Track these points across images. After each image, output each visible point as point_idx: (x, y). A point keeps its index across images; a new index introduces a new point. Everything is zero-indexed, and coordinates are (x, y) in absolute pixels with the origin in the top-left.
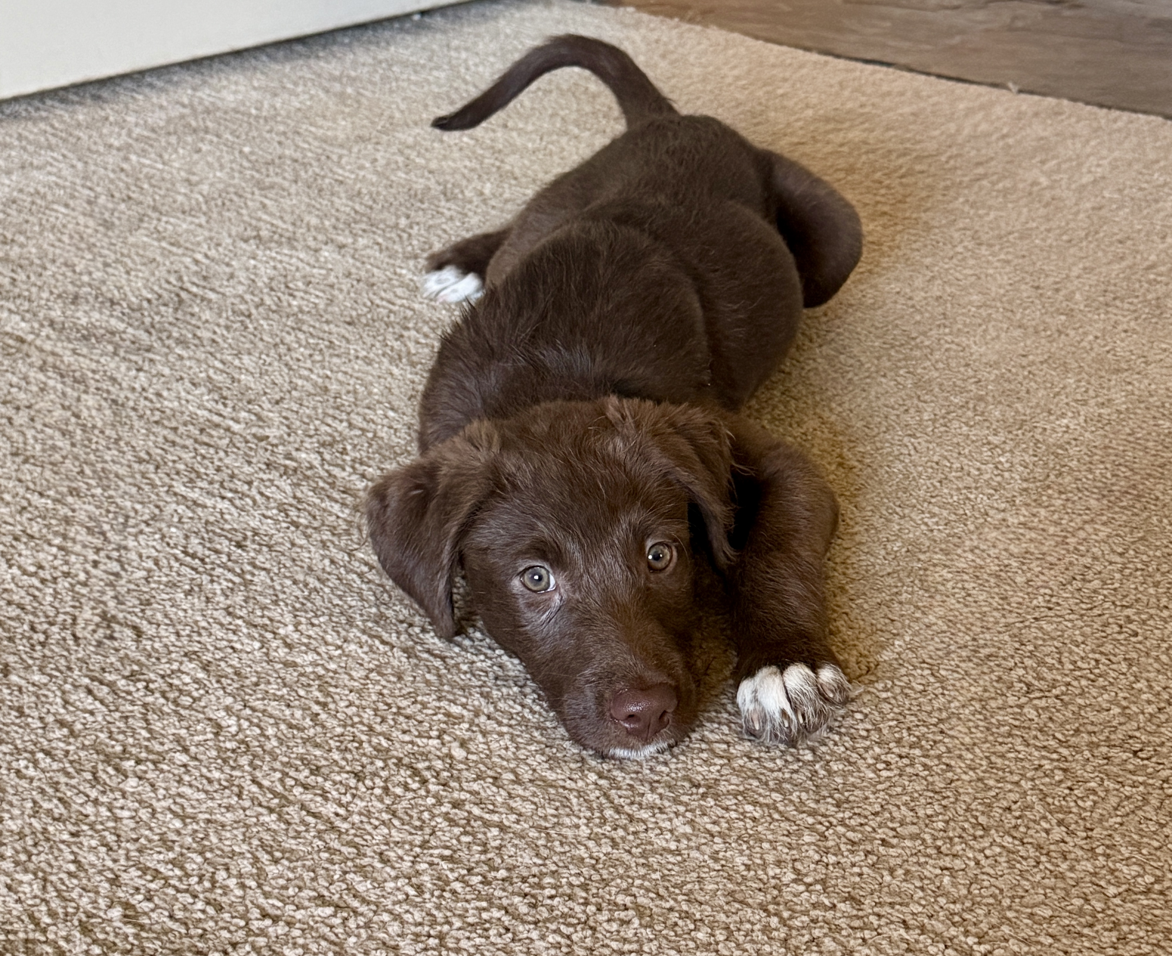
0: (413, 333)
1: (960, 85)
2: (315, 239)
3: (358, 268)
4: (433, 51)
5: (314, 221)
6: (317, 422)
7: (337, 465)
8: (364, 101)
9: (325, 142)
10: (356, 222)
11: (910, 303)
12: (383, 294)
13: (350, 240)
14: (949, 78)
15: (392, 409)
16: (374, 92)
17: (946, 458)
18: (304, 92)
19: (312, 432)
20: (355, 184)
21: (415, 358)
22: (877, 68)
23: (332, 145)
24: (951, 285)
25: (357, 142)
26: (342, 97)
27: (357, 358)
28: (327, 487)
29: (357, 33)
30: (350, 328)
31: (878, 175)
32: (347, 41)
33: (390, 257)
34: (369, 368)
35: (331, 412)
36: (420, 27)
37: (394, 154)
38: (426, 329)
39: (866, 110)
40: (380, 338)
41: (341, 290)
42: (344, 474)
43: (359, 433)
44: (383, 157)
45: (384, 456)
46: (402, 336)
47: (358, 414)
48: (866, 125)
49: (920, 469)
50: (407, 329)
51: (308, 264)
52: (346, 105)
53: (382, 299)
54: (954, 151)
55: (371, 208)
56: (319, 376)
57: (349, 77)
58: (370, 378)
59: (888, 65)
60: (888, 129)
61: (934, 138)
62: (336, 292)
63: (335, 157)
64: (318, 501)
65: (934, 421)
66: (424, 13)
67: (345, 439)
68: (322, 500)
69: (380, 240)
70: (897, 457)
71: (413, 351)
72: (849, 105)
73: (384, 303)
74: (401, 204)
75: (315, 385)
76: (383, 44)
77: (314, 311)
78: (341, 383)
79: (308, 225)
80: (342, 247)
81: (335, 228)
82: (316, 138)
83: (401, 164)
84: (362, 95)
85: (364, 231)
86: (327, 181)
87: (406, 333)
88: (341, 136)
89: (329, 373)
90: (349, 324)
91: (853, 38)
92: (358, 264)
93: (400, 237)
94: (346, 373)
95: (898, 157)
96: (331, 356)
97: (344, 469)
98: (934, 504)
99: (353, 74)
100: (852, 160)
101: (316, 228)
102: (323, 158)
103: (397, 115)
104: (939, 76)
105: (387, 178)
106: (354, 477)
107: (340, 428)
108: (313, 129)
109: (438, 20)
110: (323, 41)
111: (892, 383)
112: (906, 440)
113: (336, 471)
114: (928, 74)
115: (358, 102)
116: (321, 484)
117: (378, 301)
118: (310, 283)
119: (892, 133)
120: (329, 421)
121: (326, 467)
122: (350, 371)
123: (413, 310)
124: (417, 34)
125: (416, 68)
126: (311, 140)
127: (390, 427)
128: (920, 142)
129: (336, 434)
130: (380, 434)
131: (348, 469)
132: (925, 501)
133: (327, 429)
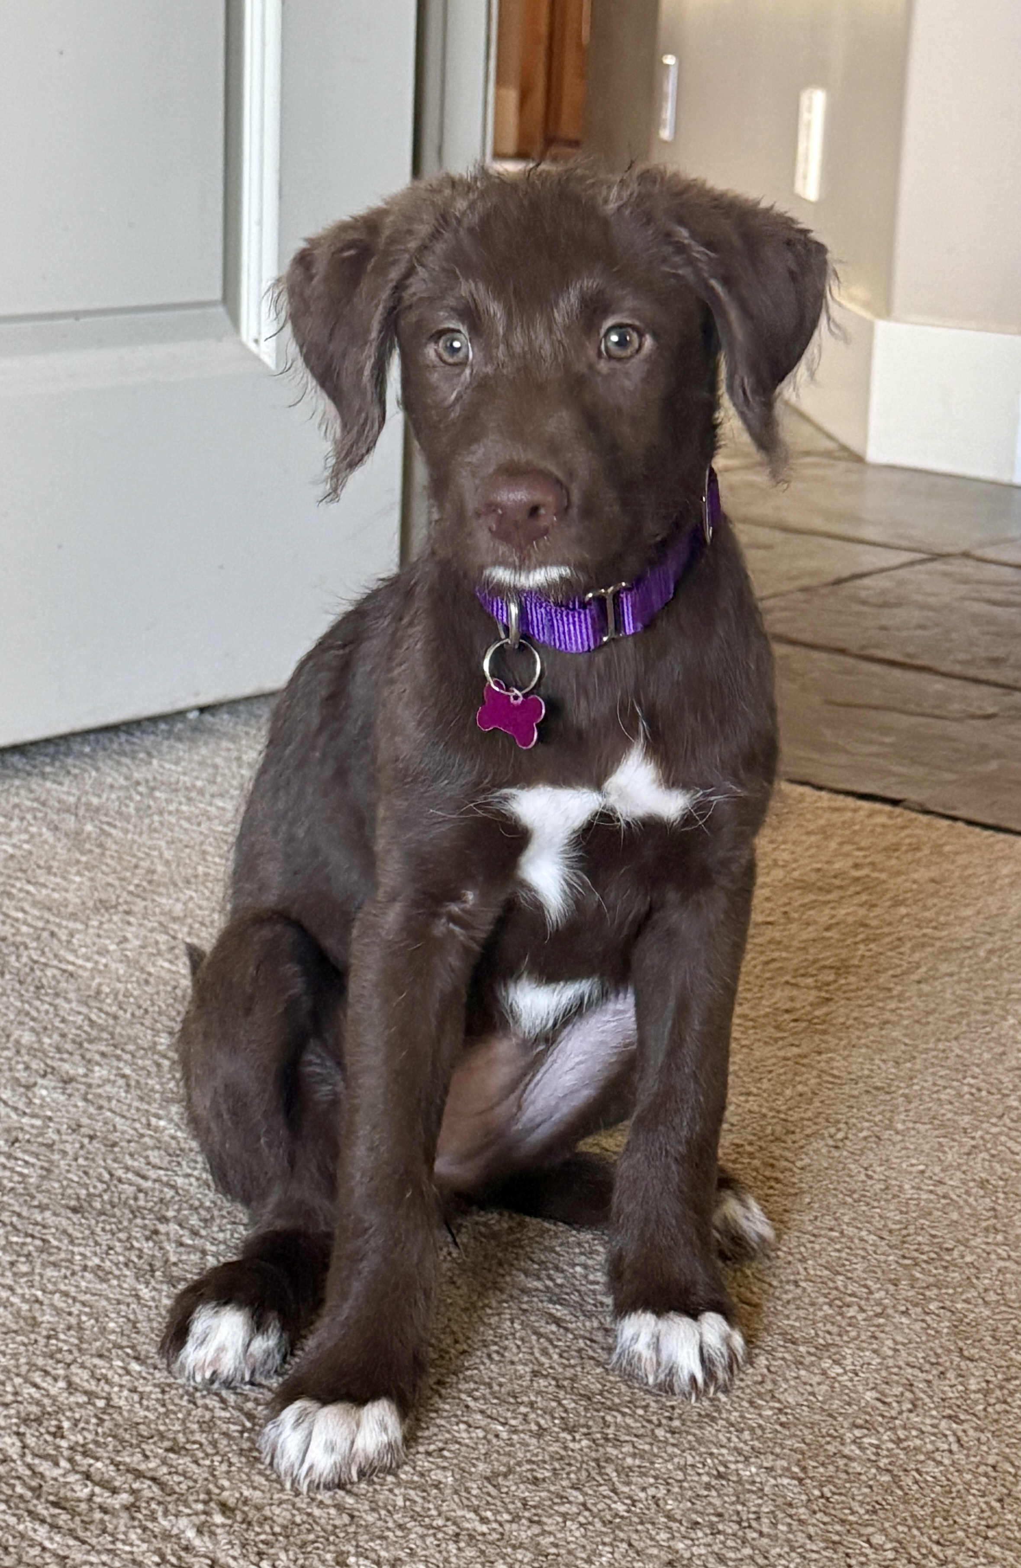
0: (173, 1227)
1: (1002, 836)
2: (27, 1068)
3: (90, 1117)
4: (216, 767)
5: (27, 1038)
6: (18, 1381)
7: (46, 1457)
8: (109, 843)
9: (50, 909)
10: (91, 1042)
11: (940, 1190)
12: (130, 1162)
13: (81, 1071)
14: (986, 826)
15: (137, 1359)
16: (126, 831)
17: (1007, 1458)
18: (20, 831)
19: (9, 1398)
20: (93, 978)
21: (176, 1272)
22: (878, 806)
23: (58, 915)
24: (1001, 1161)
25: (96, 910)
26: (77, 838)
27: (85, 1268)
28: (29, 1494)
29: (103, 738)
30: (75, 1218)
31: (882, 979)
32: (87, 749)
33: (141, 1099)
34: (105, 1286)
35: (40, 1362)
36: (196, 728)
37: (152, 930)
38: (194, 1221)
39: (864, 872)
40: (123, 1236)
41: (64, 1153)
42: (57, 1472)
43: (82, 1399)
44: (137, 937)
45: (122, 1441)
46: (156, 1232)
47: (83, 1366)
48: (864, 897)
49: (968, 1477)
50: (164, 1219)
51: (15, 1109)
52: (83, 853)
53: (127, 1169)
54: (997, 941)
55: (115, 1017)
56: (24, 1299)
57: (88, 805)
58: (104, 1303)
59: (895, 802)
60: (897, 903)
61: (966, 918)
62: (56, 1157)
63: (63, 935)
64: (12, 1521)
65: (986, 1393)
66: (202, 710)
67: (60, 1410)
68: (19, 1518)
69: (127, 1071)
70: (929, 1456)
71: (173, 1259)
72: (839, 865)
73: (130, 1175)
74: (160, 1013)
75: (17, 1315)
76: (142, 755)
77: (20, 1189)
78: (58, 1312)
79: (17, 1042)
80: (67, 1081)
81: (59, 1050)
82: (35, 904)
83: (163, 947)
84: (109, 835)
85: (103, 1055)
86: (49, 972)
87: (162, 1228)
88: (73, 898)
89: (39, 1294)
90: (75, 1210)
91: (842, 759)
92: (92, 1110)
93: (159, 1065)
94: (66, 1294)
95: (913, 950)
96: (44, 1265)
97: (57, 1464)
99: (95, 801)
100: (844, 953)
101: (30, 1049)
102: (45, 935)
103: (160, 868)
104: (970, 823)
105: (142, 970)
106: (72, 1478)
107: (53, 1391)
108: (31, 888)
109: (224, 720)
110: (51, 749)
111: (918, 1326)
112: (944, 1424)
113: (44, 1467)
114: (954, 819)
115: (101, 845)
116: (19, 1489)
117: (120, 1173)
118: (17, 1140)
119: (903, 910)
120: (37, 1378)
121: (29, 1459)
122: (73, 1291)
123: (173, 1187)
124: (193, 740)
125: (190, 793)
126: (27, 907)
127: (134, 1390)
128: (946, 924)
129: (46, 1401)
130: (116, 1401)
131: (64, 1463)
133: (33, 1390)
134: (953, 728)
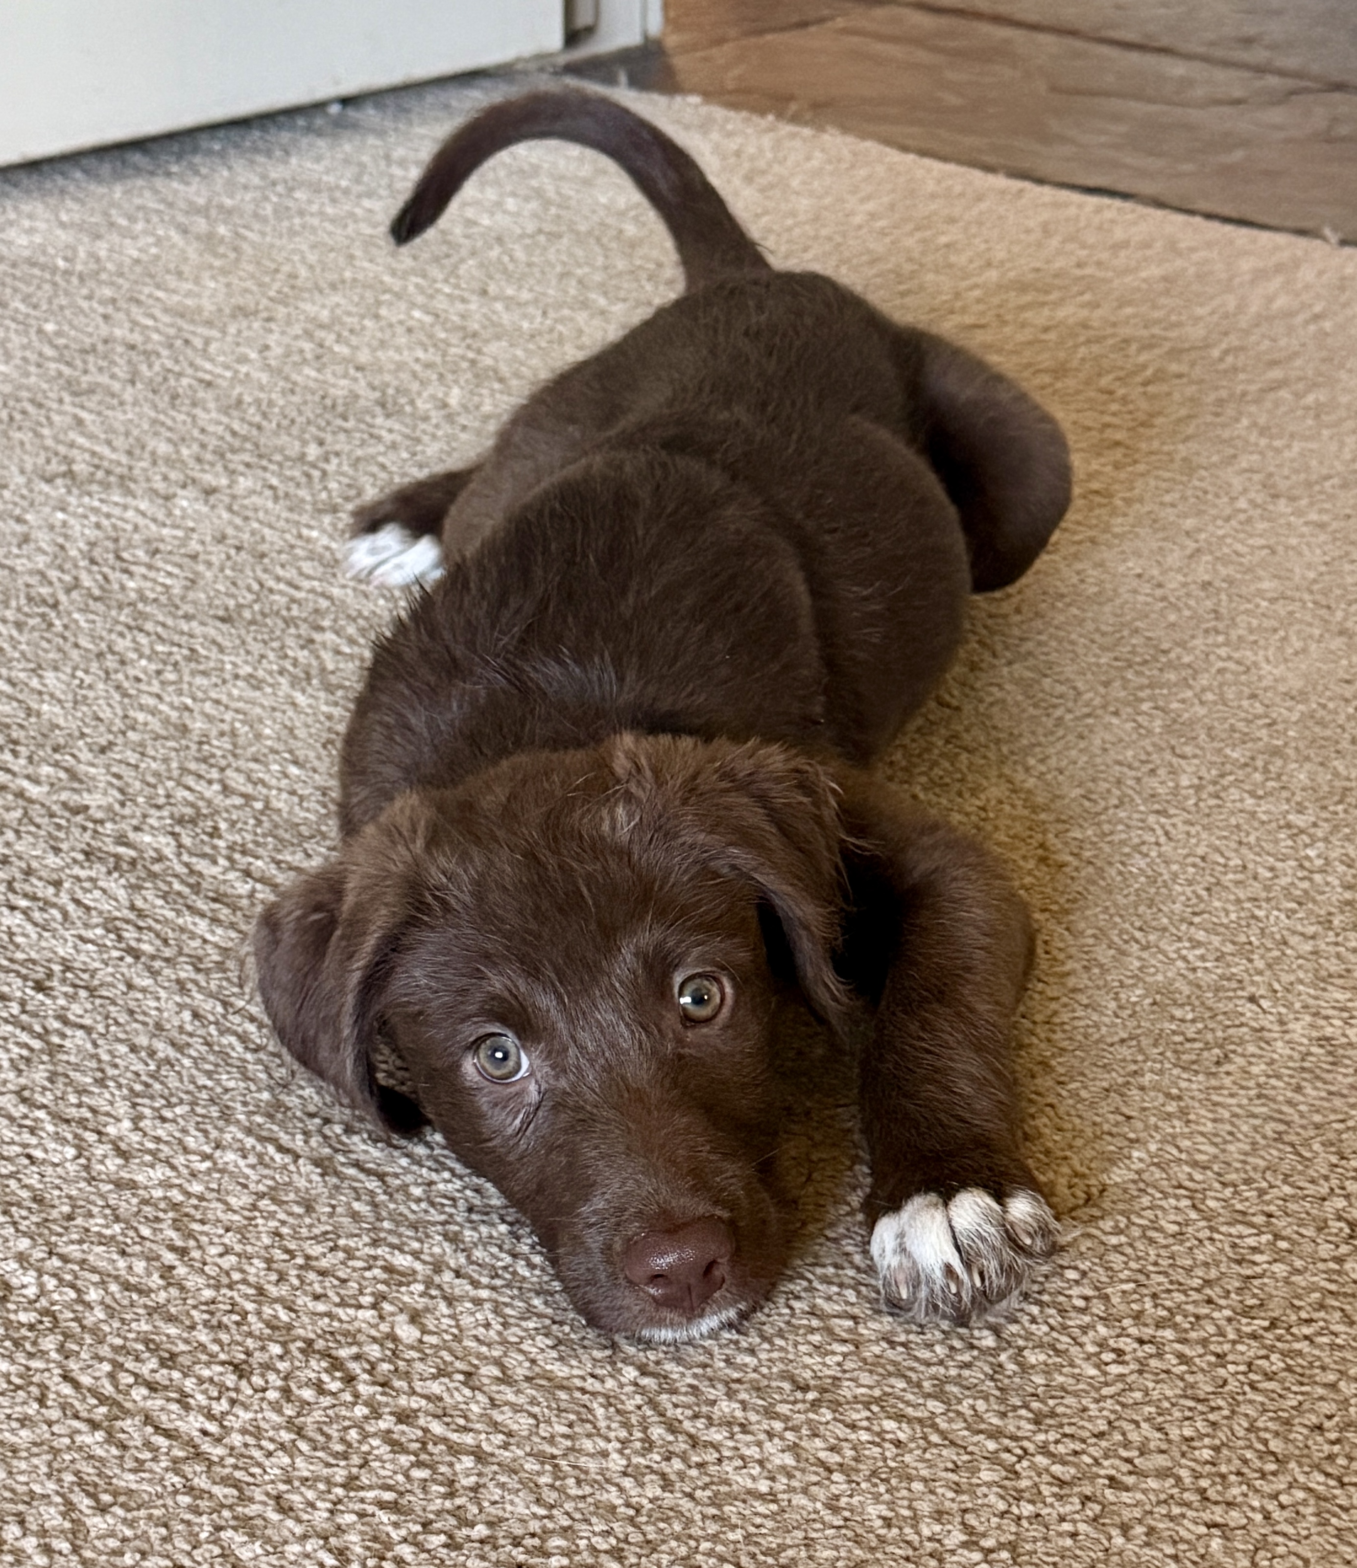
0: (330, 636)
1: (1244, 231)
2: (165, 478)
3: (237, 528)
4: (362, 166)
5: (163, 448)
6: (170, 784)
7: (204, 856)
8: (245, 246)
9: (182, 316)
10: (234, 451)
11: (1159, 592)
12: (280, 572)
13: (224, 481)
14: (1227, 220)
15: (296, 763)
16: (263, 234)
17: (1217, 850)
18: (145, 232)
19: (161, 801)
20: (233, 387)
21: (333, 679)
22: (1106, 201)
23: (192, 321)
24: (1225, 565)
25: (233, 316)
26: (209, 240)
27: (237, 677)
28: (186, 890)
29: (234, 134)
30: (225, 627)
31: (1104, 382)
32: (217, 147)
33: (291, 510)
34: (258, 694)
35: (193, 766)
36: (340, 125)
37: (296, 337)
38: (351, 630)
39: (1088, 271)
40: (275, 645)
41: (209, 564)
42: (215, 870)
43: (238, 801)
44: (279, 344)
45: (281, 840)
46: (312, 641)
47: (238, 770)
48: (1087, 297)
49: (1175, 867)
50: (320, 629)
51: (154, 520)
52: (216, 255)
53: (278, 579)
54: (1233, 340)
55: (259, 427)
56: (172, 706)
57: (221, 207)
58: (258, 710)
59: (1125, 196)
60: (1122, 303)
61: (1201, 318)
62: (201, 568)
63: (198, 343)
64: (171, 915)
65: (1198, 788)
66: (346, 101)
67: (217, 812)
68: (178, 913)
69: (274, 481)
70: (1136, 848)
71: (330, 666)
72: (1059, 263)
73: (282, 586)
74: (309, 422)
75: (166, 721)
76: (278, 153)
77: (163, 599)
78: (209, 718)
79: (153, 453)
80: (209, 492)
81: (199, 460)
82: (166, 310)
83: (309, 356)
84: (245, 238)
85: (248, 465)
86: (185, 381)
87: (318, 637)
88: (208, 306)
89: (189, 701)
90: (223, 620)
91: (1067, 150)
92: (238, 521)
93: (308, 476)
94: (217, 702)
95: (1140, 351)
96: (193, 673)
97: (215, 862)
98: (1198, 926)
99: (228, 202)
100: (1062, 355)
101: (168, 461)
102: (179, 343)
103: (303, 272)
104: (1209, 216)
105: (287, 379)
106: (232, 876)
107: (208, 794)
108: (160, 294)
109: (369, 114)
110: (176, 148)
111: (1130, 725)
112: (1152, 819)
113: (201, 865)
114: (1191, 212)
115: (236, 249)
116: (177, 886)
117: (271, 583)
118: (157, 551)
119: (1129, 310)
120: (190, 781)
121: (185, 858)
122: (224, 699)
123: (329, 598)
124: (335, 136)
125: (334, 193)
126: (158, 313)
127: (293, 793)
128: (1178, 325)
129: (201, 804)
130: (275, 804)
131: (222, 861)
132: (1182, 920)
133: (186, 793)
134: (1195, 115)
